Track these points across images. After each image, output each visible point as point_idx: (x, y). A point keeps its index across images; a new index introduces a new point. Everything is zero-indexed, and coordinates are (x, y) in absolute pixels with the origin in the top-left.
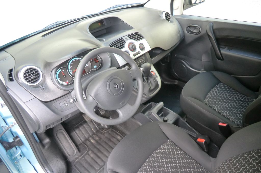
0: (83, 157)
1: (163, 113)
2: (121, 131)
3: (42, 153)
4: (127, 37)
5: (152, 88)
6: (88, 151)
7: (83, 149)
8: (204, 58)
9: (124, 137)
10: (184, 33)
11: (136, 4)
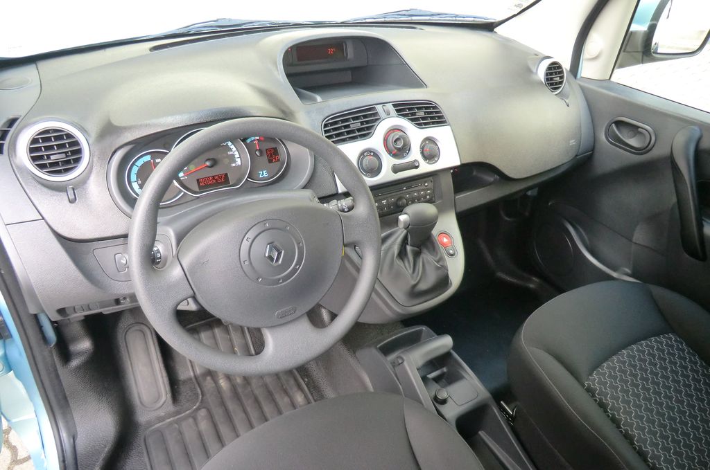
0: (177, 422)
1: (445, 369)
2: (313, 382)
3: (57, 376)
4: (390, 107)
5: (423, 286)
6: (198, 409)
7: (188, 397)
8: (641, 236)
9: (315, 401)
10: (595, 139)
11: (472, 19)
